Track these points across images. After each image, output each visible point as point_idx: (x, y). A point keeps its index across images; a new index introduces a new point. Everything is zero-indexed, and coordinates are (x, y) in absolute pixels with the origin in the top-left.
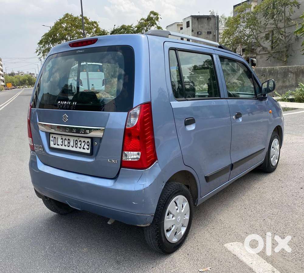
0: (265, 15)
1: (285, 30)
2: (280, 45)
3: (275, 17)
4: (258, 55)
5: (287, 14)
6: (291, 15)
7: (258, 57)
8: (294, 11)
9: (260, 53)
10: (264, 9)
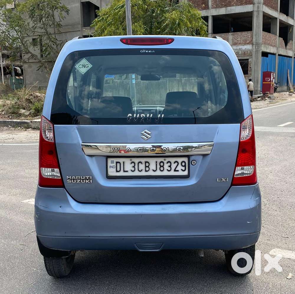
0: (32, 16)
1: (55, 37)
2: (52, 53)
3: (44, 19)
4: (27, 63)
5: (57, 19)
6: (61, 21)
7: (25, 66)
8: (65, 17)
9: (30, 61)
10: (29, 8)
